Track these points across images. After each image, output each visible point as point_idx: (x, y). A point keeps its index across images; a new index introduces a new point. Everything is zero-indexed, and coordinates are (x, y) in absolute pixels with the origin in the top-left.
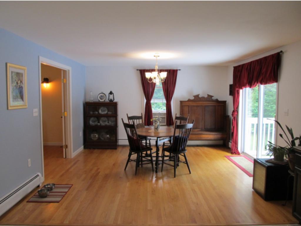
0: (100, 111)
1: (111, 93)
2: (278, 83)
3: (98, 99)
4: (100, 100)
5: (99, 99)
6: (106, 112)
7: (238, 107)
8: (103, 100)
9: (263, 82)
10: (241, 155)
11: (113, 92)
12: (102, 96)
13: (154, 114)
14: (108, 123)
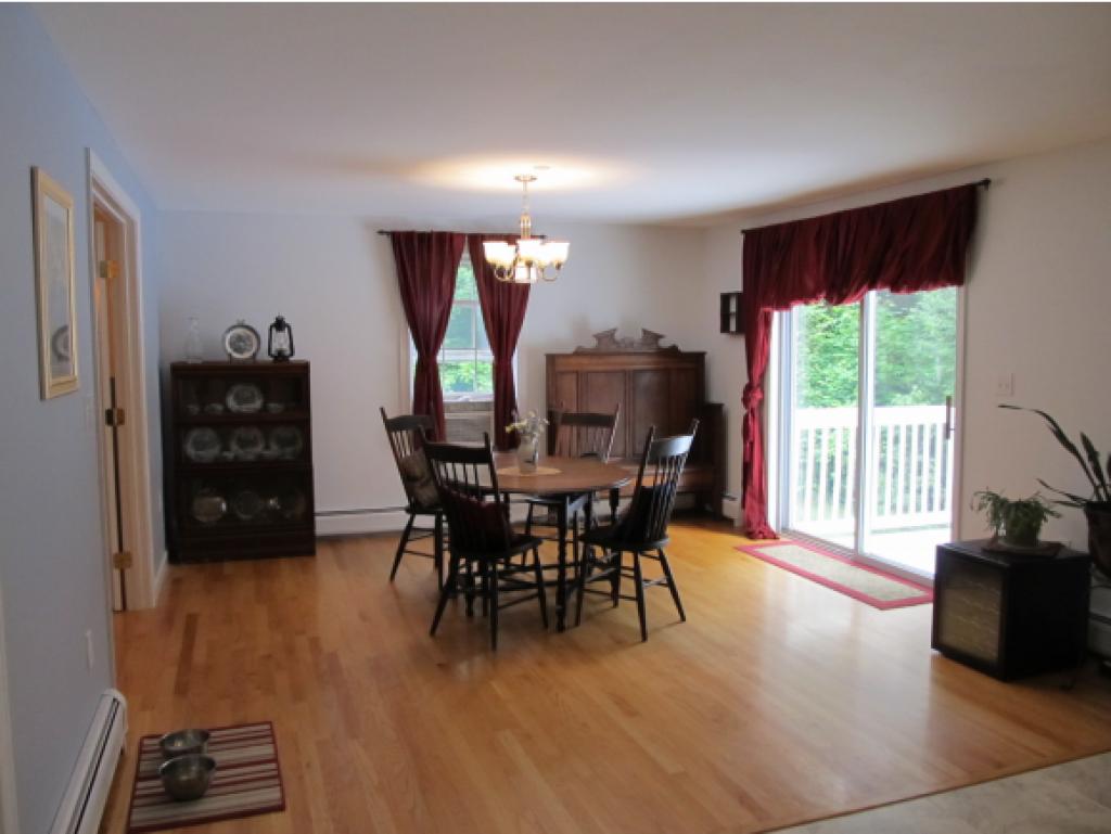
0: (231, 403)
1: (280, 325)
2: (962, 289)
3: (225, 350)
4: (236, 355)
5: (229, 350)
6: (258, 404)
7: (764, 375)
8: (247, 355)
9: (905, 282)
10: (782, 539)
11: (287, 321)
12: (239, 338)
13: (450, 404)
14: (267, 447)
